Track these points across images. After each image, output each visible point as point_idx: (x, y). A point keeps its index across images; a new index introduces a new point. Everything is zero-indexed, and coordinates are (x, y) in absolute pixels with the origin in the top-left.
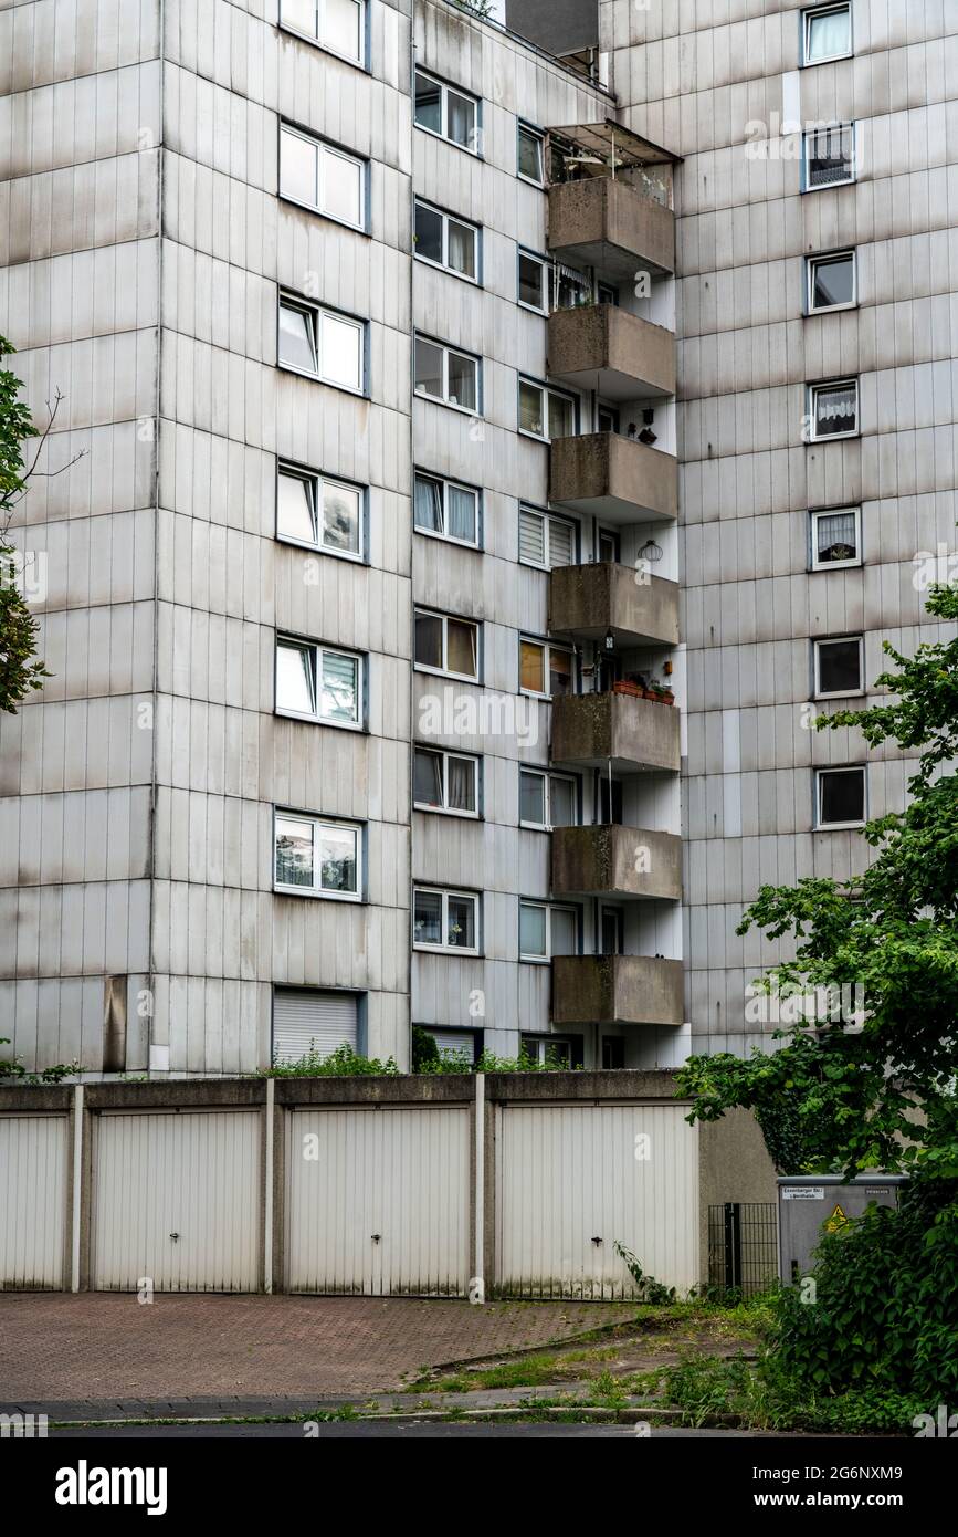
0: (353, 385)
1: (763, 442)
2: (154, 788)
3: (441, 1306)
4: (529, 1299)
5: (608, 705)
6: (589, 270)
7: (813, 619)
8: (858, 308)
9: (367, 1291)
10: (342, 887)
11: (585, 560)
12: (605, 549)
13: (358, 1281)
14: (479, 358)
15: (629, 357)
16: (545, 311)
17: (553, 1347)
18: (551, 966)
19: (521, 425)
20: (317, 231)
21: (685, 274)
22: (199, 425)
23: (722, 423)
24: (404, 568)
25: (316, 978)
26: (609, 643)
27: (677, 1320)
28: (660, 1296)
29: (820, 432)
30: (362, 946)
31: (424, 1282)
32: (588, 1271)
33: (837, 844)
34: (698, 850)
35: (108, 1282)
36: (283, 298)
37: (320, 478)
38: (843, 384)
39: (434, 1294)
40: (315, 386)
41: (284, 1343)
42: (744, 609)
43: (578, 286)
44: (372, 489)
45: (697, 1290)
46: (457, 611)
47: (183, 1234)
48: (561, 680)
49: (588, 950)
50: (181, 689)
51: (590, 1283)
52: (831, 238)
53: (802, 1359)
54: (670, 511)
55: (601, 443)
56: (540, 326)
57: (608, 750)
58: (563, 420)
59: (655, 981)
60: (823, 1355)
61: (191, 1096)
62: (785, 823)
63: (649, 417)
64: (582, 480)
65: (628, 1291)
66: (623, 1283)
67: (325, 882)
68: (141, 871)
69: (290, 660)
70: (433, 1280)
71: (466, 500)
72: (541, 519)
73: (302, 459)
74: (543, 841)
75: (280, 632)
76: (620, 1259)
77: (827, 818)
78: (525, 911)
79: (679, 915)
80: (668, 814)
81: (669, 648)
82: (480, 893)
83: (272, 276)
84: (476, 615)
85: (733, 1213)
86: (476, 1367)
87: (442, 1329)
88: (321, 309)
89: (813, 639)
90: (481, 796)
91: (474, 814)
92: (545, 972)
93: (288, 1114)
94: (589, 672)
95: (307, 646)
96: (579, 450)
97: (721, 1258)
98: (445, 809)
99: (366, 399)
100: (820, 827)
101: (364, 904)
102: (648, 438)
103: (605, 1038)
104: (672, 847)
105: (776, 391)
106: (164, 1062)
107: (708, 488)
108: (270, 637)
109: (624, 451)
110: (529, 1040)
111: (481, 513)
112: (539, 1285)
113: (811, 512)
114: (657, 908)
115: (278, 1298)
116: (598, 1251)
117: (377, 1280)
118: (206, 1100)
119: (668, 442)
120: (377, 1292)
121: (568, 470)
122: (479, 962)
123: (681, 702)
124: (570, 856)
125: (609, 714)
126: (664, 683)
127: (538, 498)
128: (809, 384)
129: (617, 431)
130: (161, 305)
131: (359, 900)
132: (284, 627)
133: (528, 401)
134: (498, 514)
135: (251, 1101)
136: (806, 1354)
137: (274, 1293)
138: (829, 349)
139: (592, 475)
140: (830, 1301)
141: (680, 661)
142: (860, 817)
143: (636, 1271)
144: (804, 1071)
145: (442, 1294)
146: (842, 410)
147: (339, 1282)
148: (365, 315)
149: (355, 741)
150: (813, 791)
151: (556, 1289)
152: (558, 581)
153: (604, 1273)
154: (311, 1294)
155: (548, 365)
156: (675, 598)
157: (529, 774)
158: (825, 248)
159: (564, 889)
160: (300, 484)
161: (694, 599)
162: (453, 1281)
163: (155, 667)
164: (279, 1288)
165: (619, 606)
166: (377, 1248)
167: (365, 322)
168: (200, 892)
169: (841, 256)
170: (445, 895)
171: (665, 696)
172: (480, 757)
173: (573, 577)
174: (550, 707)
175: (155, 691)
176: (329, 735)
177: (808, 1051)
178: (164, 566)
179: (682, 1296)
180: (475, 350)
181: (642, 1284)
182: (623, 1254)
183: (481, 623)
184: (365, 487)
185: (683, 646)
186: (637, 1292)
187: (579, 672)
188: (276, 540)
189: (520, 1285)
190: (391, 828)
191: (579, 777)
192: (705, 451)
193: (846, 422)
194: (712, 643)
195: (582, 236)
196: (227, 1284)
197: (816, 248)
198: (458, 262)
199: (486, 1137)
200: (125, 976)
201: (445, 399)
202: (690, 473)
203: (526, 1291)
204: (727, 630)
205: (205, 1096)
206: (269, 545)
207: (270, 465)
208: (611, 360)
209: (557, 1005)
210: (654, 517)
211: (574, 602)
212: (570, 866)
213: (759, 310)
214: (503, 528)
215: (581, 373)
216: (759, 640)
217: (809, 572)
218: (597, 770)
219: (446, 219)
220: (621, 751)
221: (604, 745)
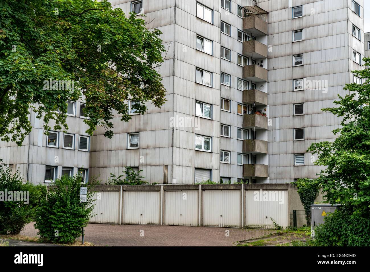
0: (210, 53)
1: (284, 66)
2: (173, 129)
3: (236, 229)
4: (253, 228)
5: (254, 116)
6: (251, 34)
7: (294, 100)
8: (303, 41)
9: (220, 226)
10: (208, 149)
11: (249, 89)
12: (253, 86)
13: (218, 224)
14: (230, 50)
15: (258, 50)
16: (242, 42)
17: (262, 238)
18: (243, 166)
19: (238, 63)
20: (203, 23)
21: (269, 34)
22: (182, 60)
23: (276, 63)
24: (219, 88)
25: (203, 167)
26: (255, 105)
27: (285, 233)
28: (279, 228)
29: (295, 64)
30: (211, 161)
31: (231, 225)
32: (265, 223)
33: (298, 143)
34: (271, 144)
35: (168, 224)
36: (197, 36)
37: (204, 71)
38: (300, 55)
39: (233, 227)
40: (203, 53)
41: (207, 236)
42: (280, 98)
43: (248, 37)
44: (213, 73)
45: (288, 227)
46: (226, 98)
47: (183, 214)
48: (245, 112)
49: (250, 163)
50: (178, 111)
51: (265, 225)
52: (298, 27)
53: (322, 241)
54: (266, 80)
55: (253, 66)
56: (241, 44)
57: (254, 125)
58: (245, 63)
59: (263, 169)
60: (327, 241)
61: (184, 188)
62: (288, 139)
63: (262, 62)
64: (249, 73)
65: (273, 227)
66: (272, 226)
67: (204, 148)
68: (171, 145)
69: (198, 106)
70: (233, 224)
71: (228, 77)
72: (241, 81)
73: (200, 67)
74: (242, 142)
75: (196, 100)
76: (271, 221)
77: (296, 138)
78: (238, 155)
79: (267, 156)
80: (265, 137)
81: (265, 106)
82: (230, 152)
83: (195, 32)
84: (229, 99)
85: (295, 212)
86: (248, 242)
87: (238, 234)
88: (204, 39)
89: (294, 104)
90: (230, 133)
91: (229, 137)
92: (242, 167)
93: (203, 191)
94: (251, 110)
95: (201, 103)
96: (249, 68)
97: (292, 221)
98: (224, 136)
99: (212, 56)
100: (295, 140)
101: (211, 153)
102: (262, 66)
103: (253, 180)
104: (266, 143)
105: (287, 57)
106: (175, 182)
107: (274, 75)
108: (194, 101)
109: (257, 67)
110: (239, 179)
111: (230, 80)
112: (255, 226)
113: (293, 80)
114: (263, 155)
115: (202, 227)
116: (267, 219)
117: (221, 224)
118: (187, 189)
119: (265, 66)
120: (222, 226)
121: (247, 72)
122: (230, 165)
123: (268, 116)
124: (247, 145)
125: (255, 118)
126: (265, 112)
127: (241, 77)
128: (293, 55)
129: (256, 64)
130: (175, 37)
131: (211, 152)
132: (197, 99)
133: (239, 59)
134: (234, 79)
135: (196, 189)
136: (323, 241)
137: (201, 226)
138: (297, 49)
139: (251, 73)
140: (328, 230)
141: (268, 108)
142: (303, 138)
143: (275, 223)
144: (324, 182)
145: (235, 227)
146: (299, 60)
147: (214, 224)
148: (212, 40)
149: (210, 121)
150: (294, 133)
151: (258, 227)
152: (244, 93)
153: (268, 224)
154: (208, 227)
155: (243, 52)
156: (267, 96)
157: (239, 129)
158: (297, 29)
159: (246, 151)
160: (200, 72)
161: (271, 96)
162: (237, 225)
163: (173, 106)
164: (202, 225)
165: (256, 97)
166: (221, 218)
167: (212, 41)
168: (181, 150)
169: (300, 31)
170: (224, 152)
171: (265, 115)
172: (230, 126)
173: (248, 92)
174: (243, 117)
175: (173, 111)
176: (205, 120)
177: (324, 178)
178: (175, 87)
179: (284, 228)
180: (230, 49)
181: (276, 226)
182: (272, 220)
183: (230, 100)
184: (212, 73)
185: (268, 105)
186: (275, 227)
187: (248, 110)
188: (196, 83)
189: (251, 226)
190: (216, 138)
191: (248, 130)
192: (273, 68)
193: (301, 63)
194: (274, 105)
195: (250, 27)
196: (191, 224)
197: (295, 29)
198: (226, 32)
199: (244, 196)
200: (168, 165)
201: (224, 58)
202: (270, 72)
203: (252, 227)
204: (277, 102)
205: (187, 188)
206: (194, 83)
207: (195, 68)
208: (255, 51)
209: (244, 173)
210: (263, 81)
211: (248, 97)
212: (247, 147)
213: (284, 41)
214: (235, 82)
215: (249, 54)
216: (283, 104)
217: (293, 91)
218: (252, 129)
219: (224, 24)
220: (257, 125)
221: (253, 124)
